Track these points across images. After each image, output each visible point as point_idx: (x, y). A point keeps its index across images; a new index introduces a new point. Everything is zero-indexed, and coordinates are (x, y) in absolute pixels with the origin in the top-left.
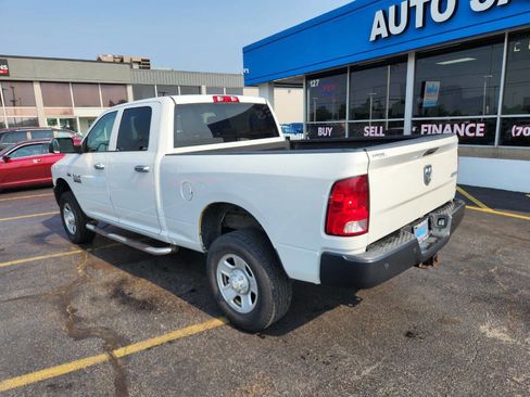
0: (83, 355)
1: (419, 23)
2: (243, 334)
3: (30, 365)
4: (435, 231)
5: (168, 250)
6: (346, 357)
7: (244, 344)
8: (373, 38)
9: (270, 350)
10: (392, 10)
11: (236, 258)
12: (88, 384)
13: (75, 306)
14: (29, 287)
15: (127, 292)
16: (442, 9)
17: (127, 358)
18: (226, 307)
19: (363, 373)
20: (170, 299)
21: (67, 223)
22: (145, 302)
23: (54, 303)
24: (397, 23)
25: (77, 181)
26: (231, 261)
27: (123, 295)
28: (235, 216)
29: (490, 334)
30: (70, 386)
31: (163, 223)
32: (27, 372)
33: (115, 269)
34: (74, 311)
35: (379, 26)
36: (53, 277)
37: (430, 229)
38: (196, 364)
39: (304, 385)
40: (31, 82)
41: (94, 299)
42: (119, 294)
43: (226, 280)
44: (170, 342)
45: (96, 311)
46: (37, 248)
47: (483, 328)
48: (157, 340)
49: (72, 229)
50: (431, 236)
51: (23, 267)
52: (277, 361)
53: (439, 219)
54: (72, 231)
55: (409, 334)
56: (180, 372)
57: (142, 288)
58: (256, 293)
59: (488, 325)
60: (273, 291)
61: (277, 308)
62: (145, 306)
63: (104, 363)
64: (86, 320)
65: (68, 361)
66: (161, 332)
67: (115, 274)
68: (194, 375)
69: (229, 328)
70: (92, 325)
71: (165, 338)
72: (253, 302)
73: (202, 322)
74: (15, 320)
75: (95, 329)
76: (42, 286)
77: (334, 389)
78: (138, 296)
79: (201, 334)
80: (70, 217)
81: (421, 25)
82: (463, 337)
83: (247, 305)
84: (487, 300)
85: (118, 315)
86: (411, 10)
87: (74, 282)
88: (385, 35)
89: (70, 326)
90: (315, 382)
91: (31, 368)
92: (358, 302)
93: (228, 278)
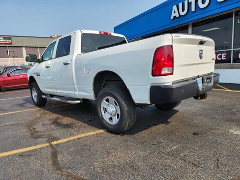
0: (37, 144)
1: (193, 9)
2: (113, 135)
3: (11, 148)
4: (205, 84)
5: (79, 102)
6: (164, 142)
7: (114, 139)
8: (172, 18)
9: (126, 140)
10: (180, 5)
11: (110, 98)
12: (39, 154)
13: (35, 127)
14: (14, 121)
15: (59, 122)
16: (203, 2)
17: (58, 145)
18: (105, 123)
19: (173, 148)
20: (79, 123)
21: (34, 97)
22: (67, 125)
23: (26, 126)
24: (183, 10)
25: (38, 75)
26: (108, 101)
27: (57, 123)
28: (110, 82)
29: (235, 133)
30: (30, 155)
31: (76, 88)
32: (10, 151)
33: (54, 114)
34: (34, 129)
35: (175, 12)
36: (26, 117)
37: (203, 83)
38: (90, 146)
39: (143, 153)
40: (21, 47)
41: (44, 125)
42: (56, 122)
43: (105, 110)
44: (79, 138)
45: (44, 129)
46: (19, 108)
47: (231, 131)
48: (72, 138)
49: (35, 99)
50: (204, 86)
51: (12, 114)
52: (130, 144)
53: (207, 79)
54: (36, 101)
55: (194, 134)
56: (82, 149)
57: (66, 120)
58: (119, 114)
59: (234, 130)
60: (127, 111)
61: (129, 120)
62: (68, 126)
63: (47, 147)
64: (40, 132)
65: (30, 146)
66: (75, 135)
67: (54, 116)
68: (90, 150)
69: (107, 133)
70: (42, 134)
71: (77, 137)
72: (118, 118)
73: (94, 131)
74: (6, 132)
75: (44, 135)
76: (21, 120)
77: (158, 154)
78: (65, 123)
79: (93, 135)
80: (35, 94)
81: (194, 10)
82: (222, 134)
83: (115, 120)
84: (233, 121)
85: (55, 130)
86: (189, 4)
87: (35, 119)
88: (178, 16)
89: (32, 134)
90: (149, 152)
91: (12, 149)
92: (169, 123)
93: (106, 109)
